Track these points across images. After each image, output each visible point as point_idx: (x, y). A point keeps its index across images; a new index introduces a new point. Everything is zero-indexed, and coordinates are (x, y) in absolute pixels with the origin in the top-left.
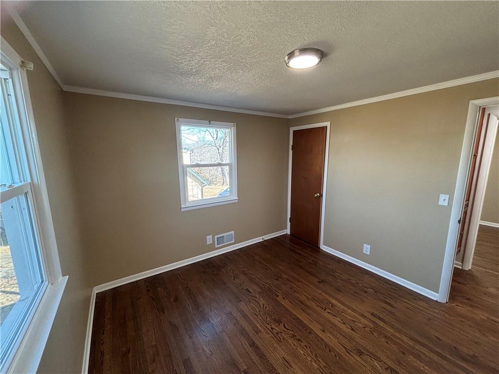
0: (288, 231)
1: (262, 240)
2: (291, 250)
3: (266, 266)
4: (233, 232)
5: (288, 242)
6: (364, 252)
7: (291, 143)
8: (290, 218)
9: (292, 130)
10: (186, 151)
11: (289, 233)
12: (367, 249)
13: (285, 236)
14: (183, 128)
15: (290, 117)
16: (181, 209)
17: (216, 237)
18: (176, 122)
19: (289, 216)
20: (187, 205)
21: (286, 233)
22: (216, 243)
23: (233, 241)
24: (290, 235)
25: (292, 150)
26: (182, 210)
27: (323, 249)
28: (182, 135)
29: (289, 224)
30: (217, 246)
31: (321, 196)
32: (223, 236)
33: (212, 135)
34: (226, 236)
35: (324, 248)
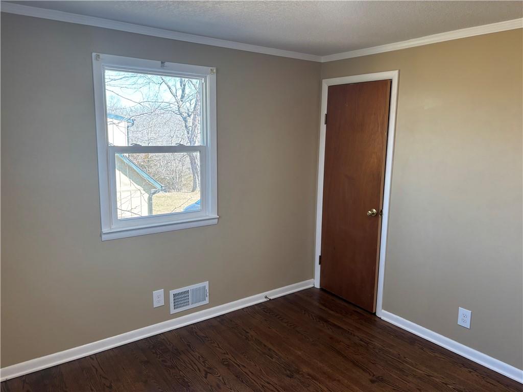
0: (315, 282)
1: (265, 300)
2: (321, 319)
3: (270, 349)
4: (206, 284)
5: (316, 303)
6: (460, 322)
7: (324, 110)
8: (320, 257)
9: (326, 84)
10: (116, 121)
11: (318, 286)
12: (464, 317)
13: (309, 292)
14: (109, 74)
15: (323, 59)
16: (101, 236)
17: (172, 292)
18: (94, 61)
19: (318, 252)
20: (115, 228)
21: (311, 286)
22: (172, 305)
23: (207, 301)
24: (322, 289)
25: (326, 123)
26: (104, 237)
27: (383, 318)
28: (107, 87)
29: (318, 268)
30: (173, 311)
31: (380, 213)
32: (188, 292)
33: (174, 90)
34: (193, 291)
35: (384, 314)
